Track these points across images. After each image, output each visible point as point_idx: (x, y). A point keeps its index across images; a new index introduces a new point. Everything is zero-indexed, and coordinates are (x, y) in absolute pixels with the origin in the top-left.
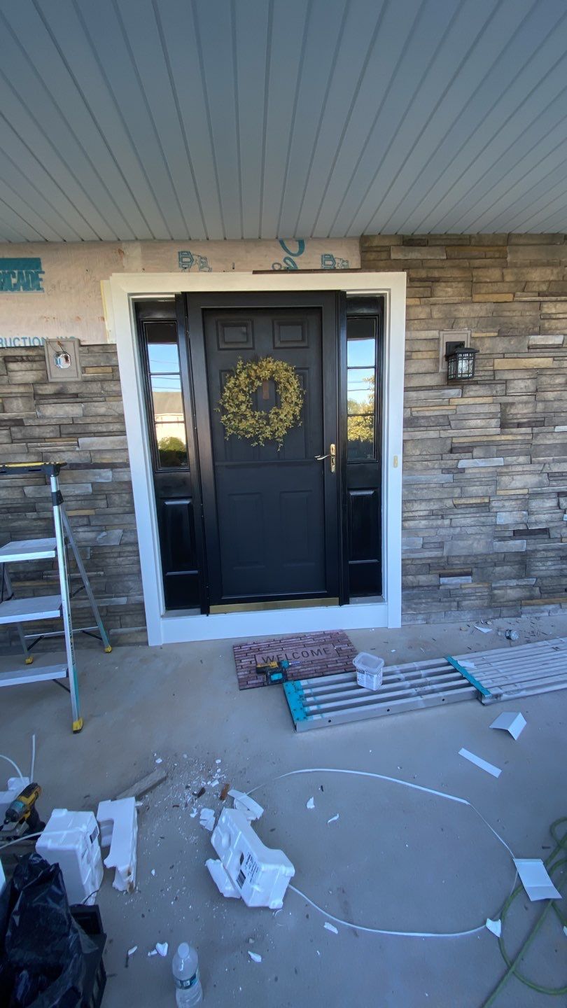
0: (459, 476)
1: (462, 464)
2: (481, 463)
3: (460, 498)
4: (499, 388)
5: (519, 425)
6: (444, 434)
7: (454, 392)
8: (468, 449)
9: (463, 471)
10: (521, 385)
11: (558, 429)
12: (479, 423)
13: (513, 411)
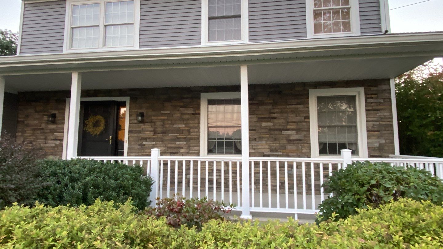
0: (143, 147)
1: (144, 143)
2: (149, 143)
3: (144, 152)
4: (153, 124)
5: (159, 133)
6: (139, 135)
7: (142, 124)
8: (145, 139)
9: (144, 145)
10: (159, 123)
11: (170, 135)
12: (148, 132)
13: (157, 130)
